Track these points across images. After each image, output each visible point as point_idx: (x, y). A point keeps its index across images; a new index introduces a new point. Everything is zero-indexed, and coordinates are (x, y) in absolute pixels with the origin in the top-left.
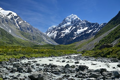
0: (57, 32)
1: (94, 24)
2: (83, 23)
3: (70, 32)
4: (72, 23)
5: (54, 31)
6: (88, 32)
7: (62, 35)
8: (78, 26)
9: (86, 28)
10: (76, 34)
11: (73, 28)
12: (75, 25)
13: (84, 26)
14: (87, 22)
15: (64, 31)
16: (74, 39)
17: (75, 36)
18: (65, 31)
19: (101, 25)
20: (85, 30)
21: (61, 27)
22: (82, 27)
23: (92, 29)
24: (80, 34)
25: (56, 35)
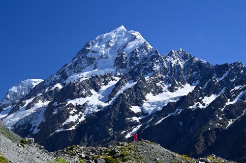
0: (47, 103)
1: (225, 66)
2: (174, 62)
3: (110, 103)
4: (119, 62)
5: (35, 101)
6: (201, 106)
7: (72, 119)
8: (147, 78)
9: (186, 90)
10: (137, 115)
11: (124, 88)
12: (133, 75)
13: (174, 78)
14: (192, 59)
15: (81, 101)
17: (135, 124)
18: (88, 98)
20: (183, 98)
21: (67, 82)
22: (167, 81)
23: (216, 93)
24: (157, 114)
25: (41, 119)
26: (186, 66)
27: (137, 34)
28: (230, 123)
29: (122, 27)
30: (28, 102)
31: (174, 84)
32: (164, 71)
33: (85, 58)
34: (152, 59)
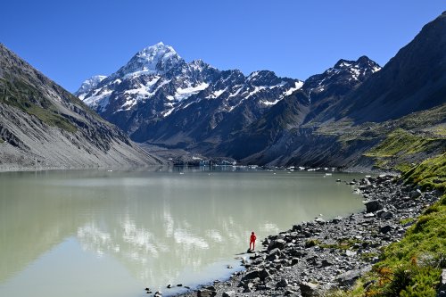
0: (111, 92)
1: (229, 72)
2: (195, 68)
3: (154, 93)
4: (159, 66)
5: (102, 90)
6: (213, 97)
7: (128, 103)
8: (178, 78)
9: (204, 86)
10: (171, 102)
11: (162, 84)
12: (168, 76)
13: (195, 78)
14: (207, 67)
15: (134, 91)
16: (166, 115)
17: (170, 108)
18: (138, 90)
19: (253, 75)
20: (201, 92)
21: (124, 78)
22: (191, 80)
23: (223, 89)
24: (185, 102)
25: (107, 102)
26: (204, 71)
27: (170, 48)
28: (232, 108)
29: (161, 43)
30: (97, 91)
31: (195, 82)
32: (189, 73)
33: (136, 63)
34: (181, 65)
